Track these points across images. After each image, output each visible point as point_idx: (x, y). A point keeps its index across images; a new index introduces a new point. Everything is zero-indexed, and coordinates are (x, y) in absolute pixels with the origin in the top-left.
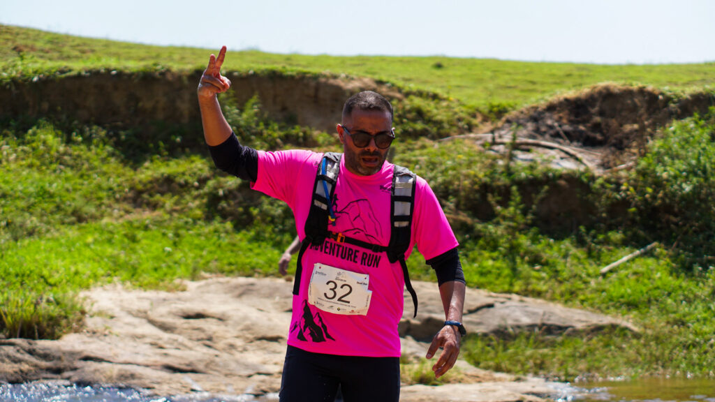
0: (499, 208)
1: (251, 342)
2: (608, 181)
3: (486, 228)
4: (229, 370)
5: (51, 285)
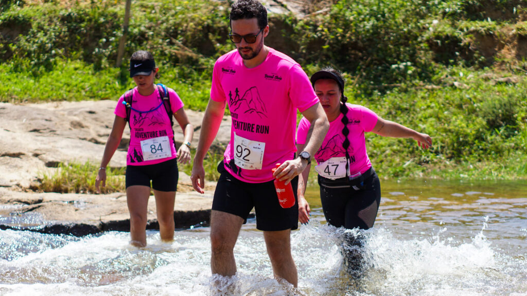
0: (218, 45)
2: (307, 24)
3: (208, 61)
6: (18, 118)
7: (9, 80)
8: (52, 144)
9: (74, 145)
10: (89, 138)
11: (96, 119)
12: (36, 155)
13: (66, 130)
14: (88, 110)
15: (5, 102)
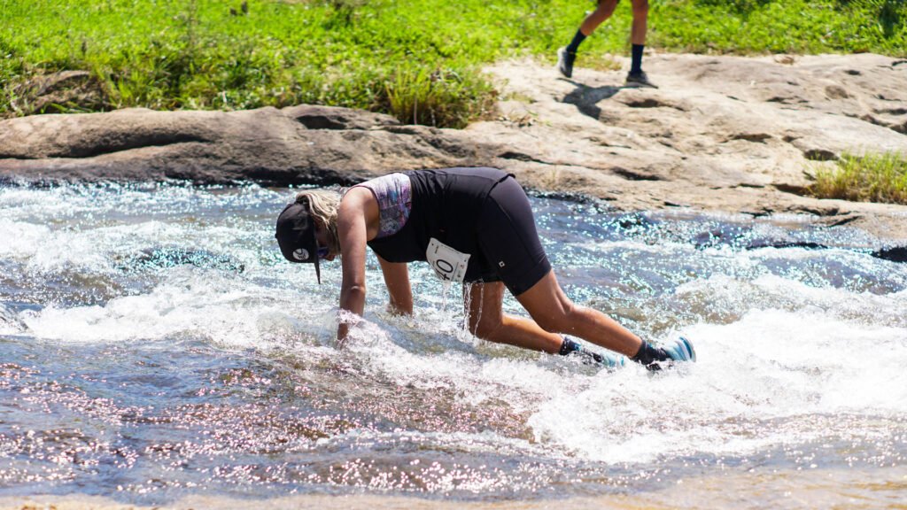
1: (726, 141)
4: (703, 179)
5: (445, 56)
6: (742, 79)
7: (699, 16)
8: (810, 122)
9: (844, 125)
10: (862, 114)
11: (862, 84)
12: (789, 139)
13: (822, 101)
14: (847, 68)
15: (696, 53)
